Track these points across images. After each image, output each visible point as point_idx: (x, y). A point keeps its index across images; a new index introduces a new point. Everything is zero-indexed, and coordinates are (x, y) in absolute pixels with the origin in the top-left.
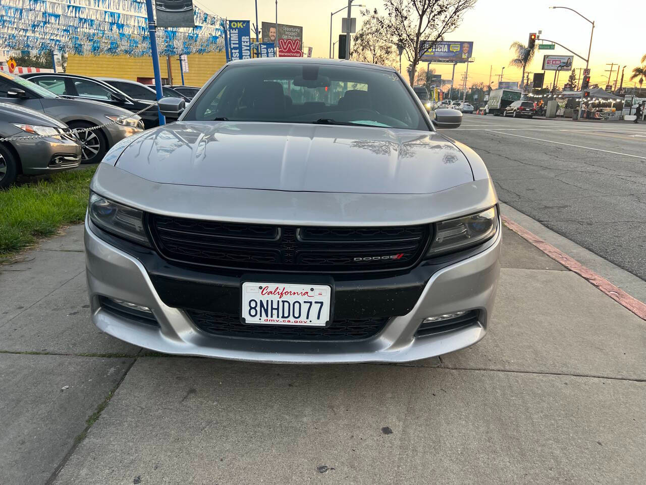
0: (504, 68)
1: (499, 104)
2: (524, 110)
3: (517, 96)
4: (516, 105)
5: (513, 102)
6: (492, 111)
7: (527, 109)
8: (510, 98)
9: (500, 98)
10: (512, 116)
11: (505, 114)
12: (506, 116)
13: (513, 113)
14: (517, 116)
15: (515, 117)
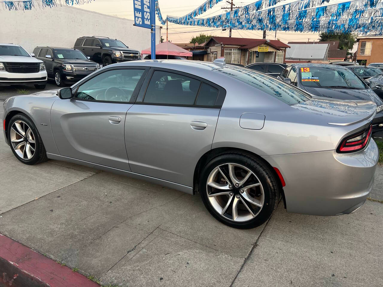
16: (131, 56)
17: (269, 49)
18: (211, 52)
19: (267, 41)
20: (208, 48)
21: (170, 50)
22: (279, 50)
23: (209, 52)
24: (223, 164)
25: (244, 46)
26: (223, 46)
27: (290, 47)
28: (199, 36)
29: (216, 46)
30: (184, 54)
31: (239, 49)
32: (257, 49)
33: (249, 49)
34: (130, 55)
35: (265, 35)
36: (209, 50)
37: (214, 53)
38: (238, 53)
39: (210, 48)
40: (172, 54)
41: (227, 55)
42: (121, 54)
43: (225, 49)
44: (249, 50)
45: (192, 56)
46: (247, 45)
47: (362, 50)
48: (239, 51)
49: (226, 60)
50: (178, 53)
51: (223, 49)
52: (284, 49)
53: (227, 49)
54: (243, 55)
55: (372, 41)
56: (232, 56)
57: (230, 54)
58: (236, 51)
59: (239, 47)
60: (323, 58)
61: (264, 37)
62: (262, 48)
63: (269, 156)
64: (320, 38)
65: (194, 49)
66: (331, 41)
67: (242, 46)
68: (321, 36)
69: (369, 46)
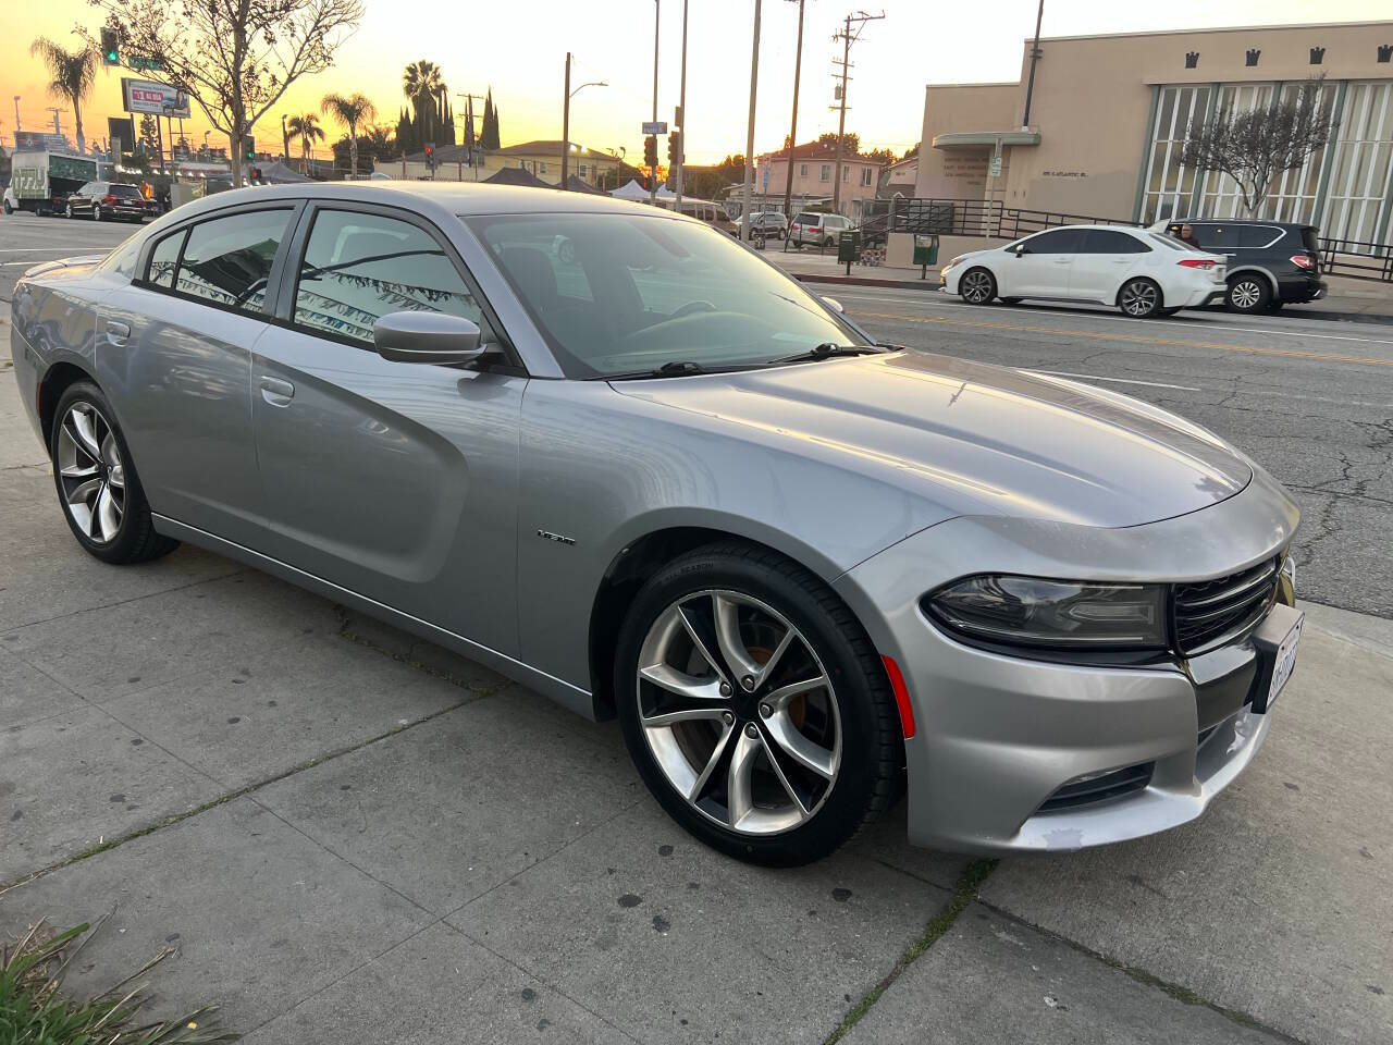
0: (17, 98)
1: (45, 186)
2: (118, 202)
3: (86, 169)
4: (95, 191)
5: (85, 183)
6: (28, 204)
7: (126, 202)
8: (69, 175)
9: (46, 175)
10: (92, 218)
11: (69, 213)
12: (73, 217)
13: (93, 209)
14: (104, 218)
15: (100, 220)
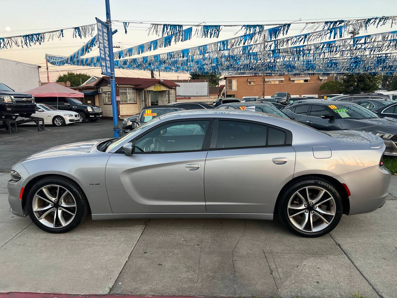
16: (24, 101)
17: (163, 88)
18: (104, 92)
19: (160, 81)
20: (99, 88)
21: (59, 92)
22: (172, 89)
23: (101, 92)
24: (302, 189)
25: (138, 85)
26: (118, 86)
27: (179, 86)
28: (67, 74)
29: (109, 86)
30: (76, 95)
31: (134, 89)
32: (152, 88)
33: (145, 88)
34: (23, 99)
35: (153, 74)
36: (101, 90)
37: (107, 93)
38: (133, 93)
39: (101, 88)
40: (63, 96)
41: (122, 95)
42: (12, 99)
43: (121, 89)
44: (145, 90)
45: (83, 97)
46: (141, 85)
47: (230, 86)
48: (134, 91)
49: (123, 100)
50: (68, 94)
51: (117, 89)
52: (175, 87)
53: (122, 89)
54: (138, 94)
55: (237, 78)
56: (128, 95)
57: (125, 93)
58: (131, 91)
59: (133, 87)
60: (206, 94)
61: (153, 76)
62: (156, 87)
63: (338, 176)
64: (191, 76)
65: (83, 89)
66: (202, 79)
67: (136, 85)
68: (191, 75)
69: (234, 83)
